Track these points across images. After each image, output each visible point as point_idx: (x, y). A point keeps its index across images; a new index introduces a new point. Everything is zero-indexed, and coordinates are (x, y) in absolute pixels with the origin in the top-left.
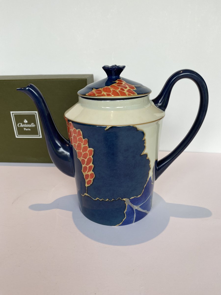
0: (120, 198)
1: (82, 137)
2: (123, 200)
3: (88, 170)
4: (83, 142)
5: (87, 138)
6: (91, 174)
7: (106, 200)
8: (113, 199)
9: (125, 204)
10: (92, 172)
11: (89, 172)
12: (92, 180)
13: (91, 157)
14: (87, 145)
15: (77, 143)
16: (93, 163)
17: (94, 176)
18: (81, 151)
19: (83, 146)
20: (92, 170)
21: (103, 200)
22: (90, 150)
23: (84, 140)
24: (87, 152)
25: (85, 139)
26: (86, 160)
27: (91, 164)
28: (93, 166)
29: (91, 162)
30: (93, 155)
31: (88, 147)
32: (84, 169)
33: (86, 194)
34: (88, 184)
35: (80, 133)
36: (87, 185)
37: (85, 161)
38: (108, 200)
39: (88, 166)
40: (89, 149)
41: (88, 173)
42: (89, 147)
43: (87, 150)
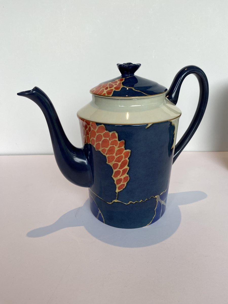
0: (153, 197)
1: (117, 139)
2: (155, 197)
3: (121, 174)
4: (118, 145)
5: (124, 140)
6: (124, 178)
7: (140, 202)
8: (146, 199)
9: (156, 201)
10: (127, 175)
11: (122, 176)
12: (125, 183)
13: (127, 159)
14: (123, 147)
15: (109, 147)
16: (128, 166)
17: (129, 179)
18: (114, 155)
19: (116, 149)
20: (126, 173)
21: (136, 202)
22: (127, 152)
23: (119, 142)
24: (122, 155)
25: (121, 141)
26: (120, 164)
27: (126, 167)
28: (128, 168)
29: (126, 164)
30: (129, 157)
31: (124, 148)
32: (116, 174)
33: (116, 201)
34: (119, 189)
35: (116, 135)
36: (117, 191)
37: (118, 164)
38: (142, 201)
39: (121, 170)
40: (125, 151)
41: (121, 178)
42: (126, 149)
43: (123, 152)
